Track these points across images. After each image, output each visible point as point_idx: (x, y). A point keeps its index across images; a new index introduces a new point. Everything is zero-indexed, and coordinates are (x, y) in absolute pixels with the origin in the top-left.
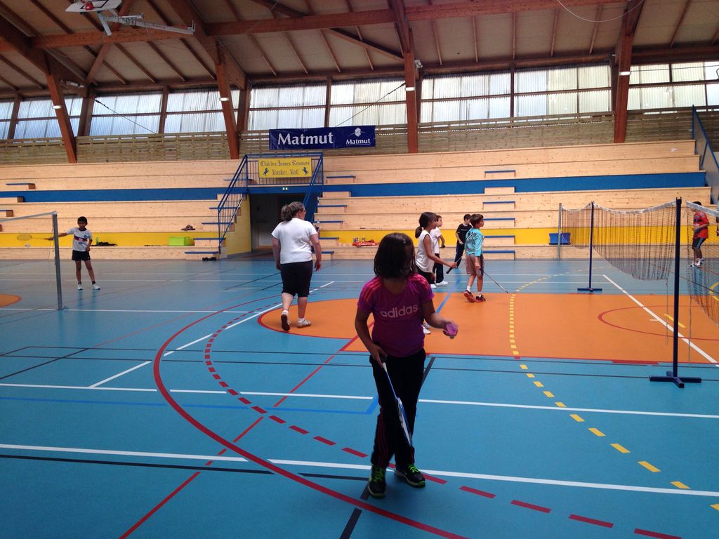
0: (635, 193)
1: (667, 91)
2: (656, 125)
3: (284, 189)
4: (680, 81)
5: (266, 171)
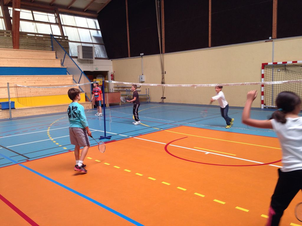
0: (38, 77)
1: (33, 25)
2: (34, 41)
4: (38, 20)
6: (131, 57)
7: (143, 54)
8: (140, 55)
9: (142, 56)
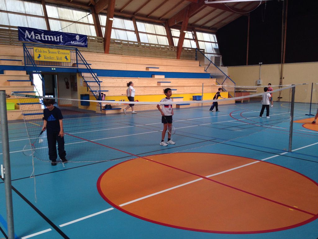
3: (53, 69)
5: (39, 56)
6: (248, 65)
7: (262, 63)
8: (258, 64)
9: (261, 64)
